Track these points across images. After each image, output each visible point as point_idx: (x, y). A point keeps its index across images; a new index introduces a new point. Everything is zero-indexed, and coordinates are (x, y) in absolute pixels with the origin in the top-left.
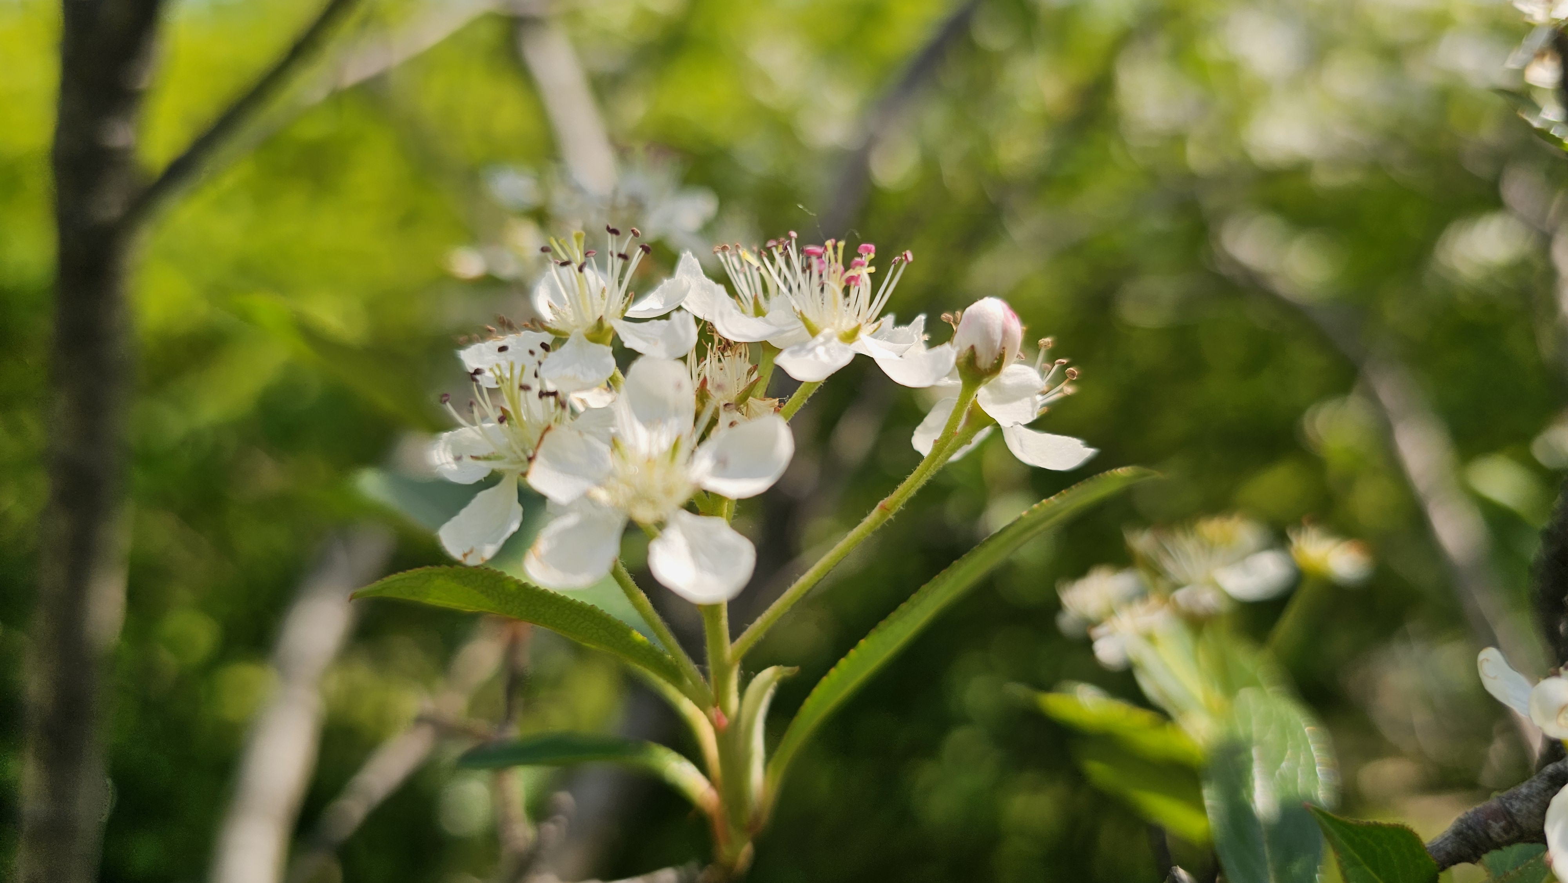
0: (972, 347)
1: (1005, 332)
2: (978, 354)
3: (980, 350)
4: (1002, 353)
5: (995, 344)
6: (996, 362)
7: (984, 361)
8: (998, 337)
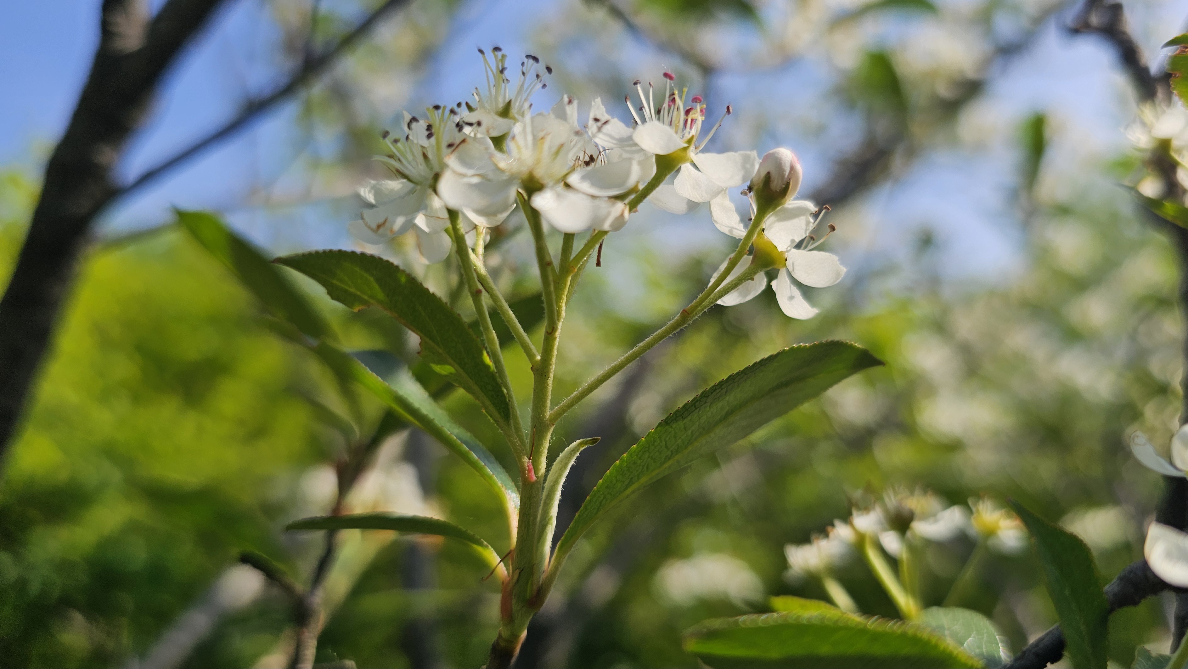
0: (769, 173)
1: (792, 168)
2: (772, 178)
3: (774, 175)
4: (789, 182)
5: (784, 173)
6: (784, 186)
7: (776, 185)
8: (787, 170)
